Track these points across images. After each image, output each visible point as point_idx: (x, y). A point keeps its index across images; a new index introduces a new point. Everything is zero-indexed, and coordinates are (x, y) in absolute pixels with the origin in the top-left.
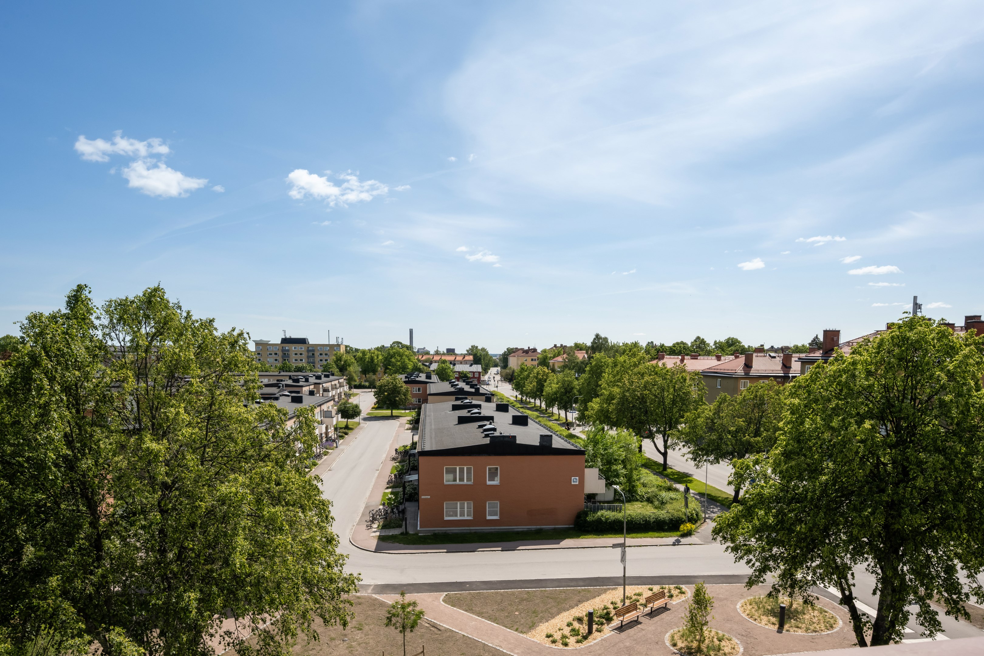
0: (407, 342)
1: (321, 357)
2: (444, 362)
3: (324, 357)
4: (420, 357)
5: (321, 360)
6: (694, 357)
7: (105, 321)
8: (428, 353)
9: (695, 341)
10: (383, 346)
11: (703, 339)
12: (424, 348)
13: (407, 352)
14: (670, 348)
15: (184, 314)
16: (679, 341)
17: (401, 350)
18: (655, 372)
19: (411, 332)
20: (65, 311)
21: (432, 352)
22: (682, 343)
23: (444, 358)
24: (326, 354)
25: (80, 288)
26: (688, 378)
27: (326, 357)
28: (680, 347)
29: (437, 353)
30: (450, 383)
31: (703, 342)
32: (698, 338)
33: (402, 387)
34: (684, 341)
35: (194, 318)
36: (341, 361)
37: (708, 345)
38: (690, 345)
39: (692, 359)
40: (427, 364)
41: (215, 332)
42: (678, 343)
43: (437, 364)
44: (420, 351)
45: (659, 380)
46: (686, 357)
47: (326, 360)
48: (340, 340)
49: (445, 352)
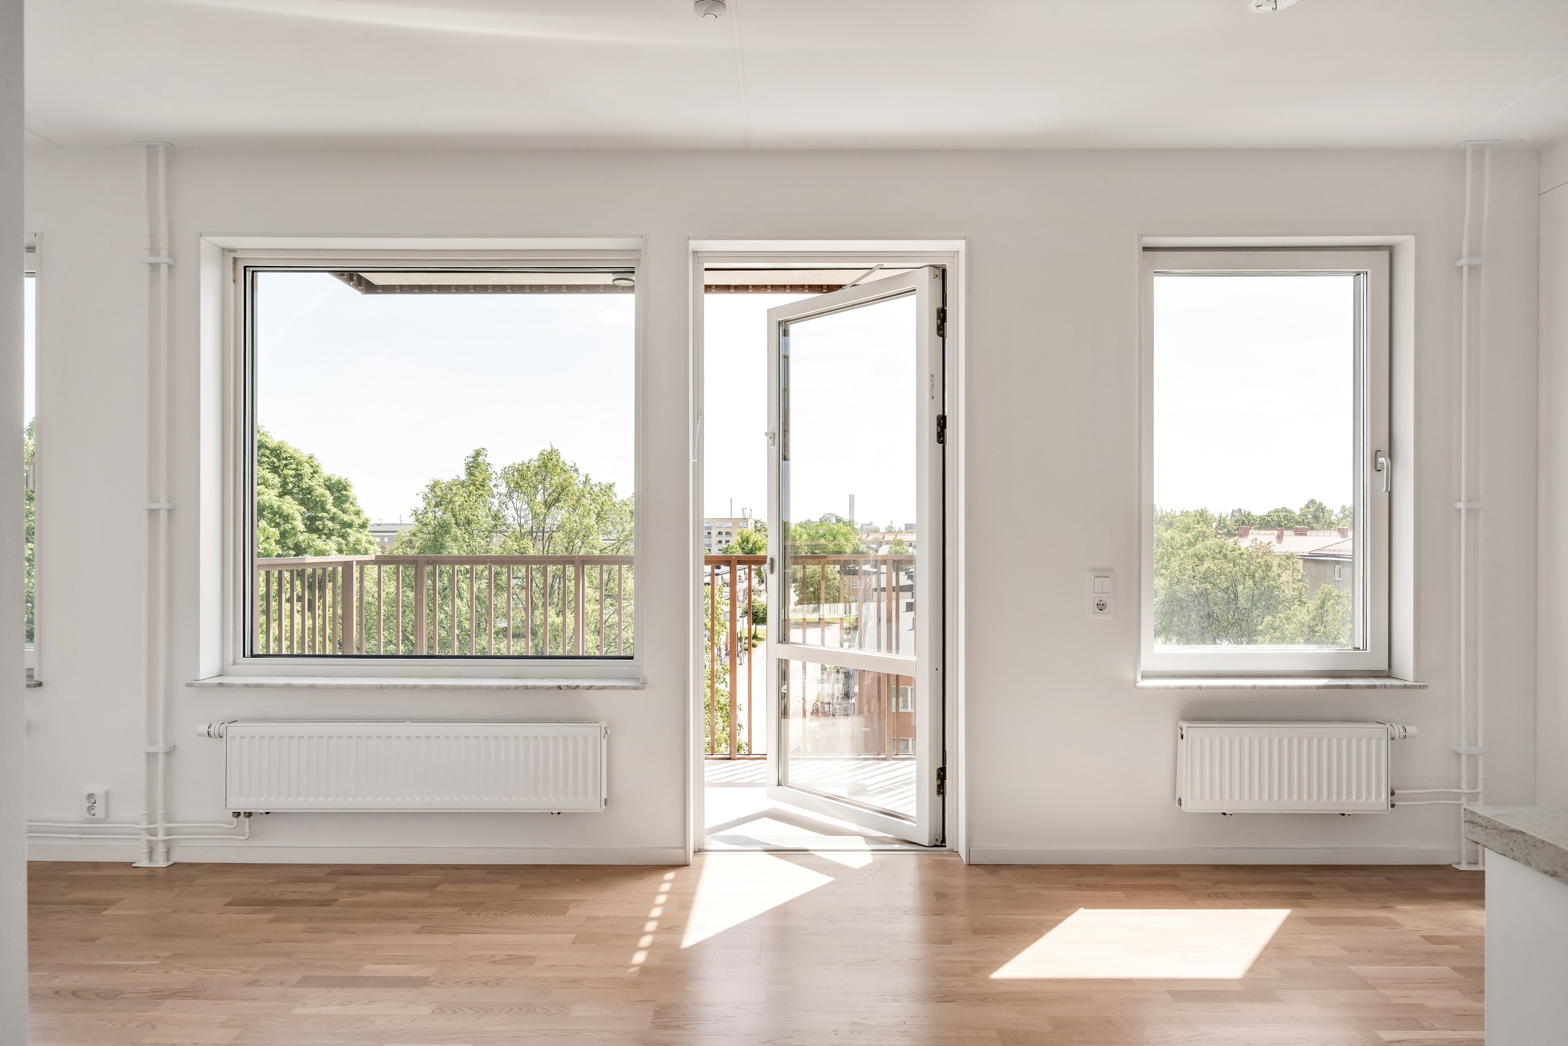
0: (845, 516)
1: (720, 538)
2: (899, 543)
3: (724, 538)
4: (864, 537)
5: (720, 542)
6: (1300, 533)
7: (503, 489)
8: (876, 531)
9: (1308, 507)
10: (809, 521)
11: (1321, 504)
12: (870, 524)
13: (844, 530)
14: (1262, 518)
15: (583, 479)
16: (1279, 507)
17: (835, 526)
18: (1221, 553)
19: (852, 499)
20: (463, 477)
21: (882, 530)
22: (1284, 510)
23: (899, 537)
24: (727, 533)
25: (478, 454)
26: (1275, 563)
27: (728, 538)
28: (1279, 517)
29: (890, 530)
30: (906, 574)
31: (1321, 508)
32: (1312, 502)
33: (835, 579)
34: (1288, 507)
35: (592, 482)
36: (748, 543)
37: (1331, 512)
38: (1298, 513)
39: (1297, 534)
40: (875, 546)
41: (614, 498)
42: (1277, 511)
43: (888, 546)
44: (865, 527)
45: (1228, 567)
46: (1286, 532)
47: (727, 541)
48: (747, 512)
49: (903, 529)
